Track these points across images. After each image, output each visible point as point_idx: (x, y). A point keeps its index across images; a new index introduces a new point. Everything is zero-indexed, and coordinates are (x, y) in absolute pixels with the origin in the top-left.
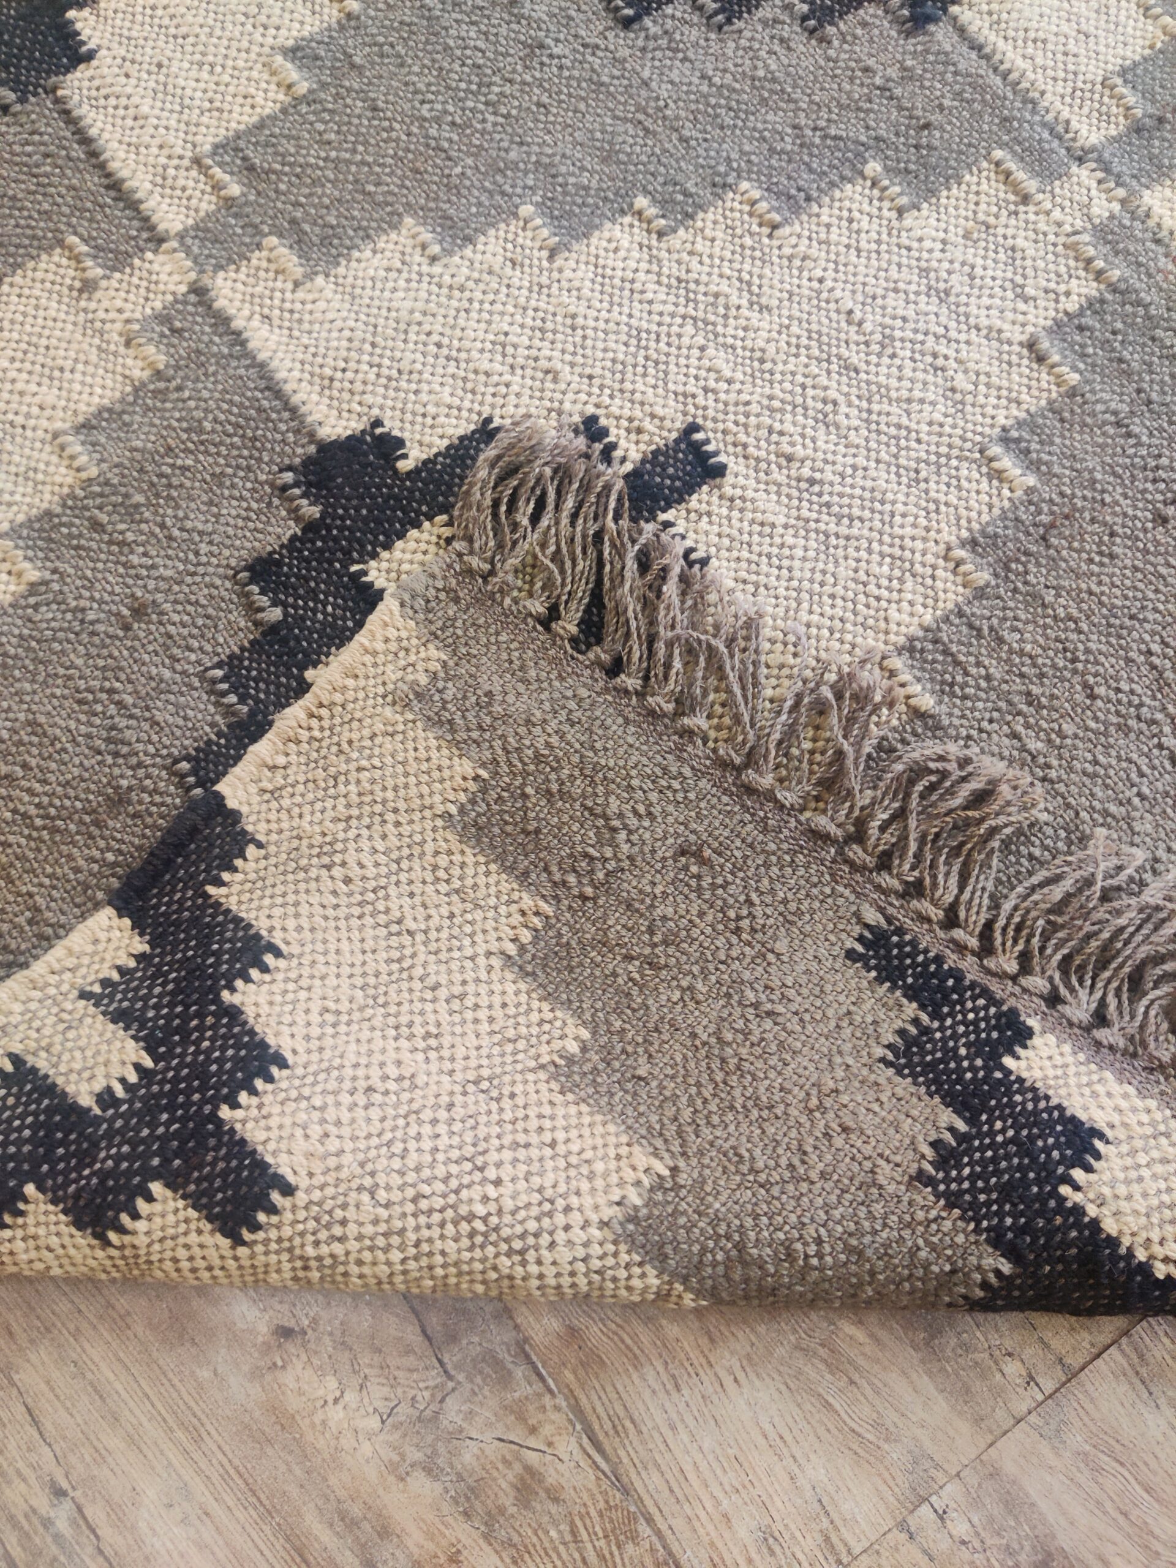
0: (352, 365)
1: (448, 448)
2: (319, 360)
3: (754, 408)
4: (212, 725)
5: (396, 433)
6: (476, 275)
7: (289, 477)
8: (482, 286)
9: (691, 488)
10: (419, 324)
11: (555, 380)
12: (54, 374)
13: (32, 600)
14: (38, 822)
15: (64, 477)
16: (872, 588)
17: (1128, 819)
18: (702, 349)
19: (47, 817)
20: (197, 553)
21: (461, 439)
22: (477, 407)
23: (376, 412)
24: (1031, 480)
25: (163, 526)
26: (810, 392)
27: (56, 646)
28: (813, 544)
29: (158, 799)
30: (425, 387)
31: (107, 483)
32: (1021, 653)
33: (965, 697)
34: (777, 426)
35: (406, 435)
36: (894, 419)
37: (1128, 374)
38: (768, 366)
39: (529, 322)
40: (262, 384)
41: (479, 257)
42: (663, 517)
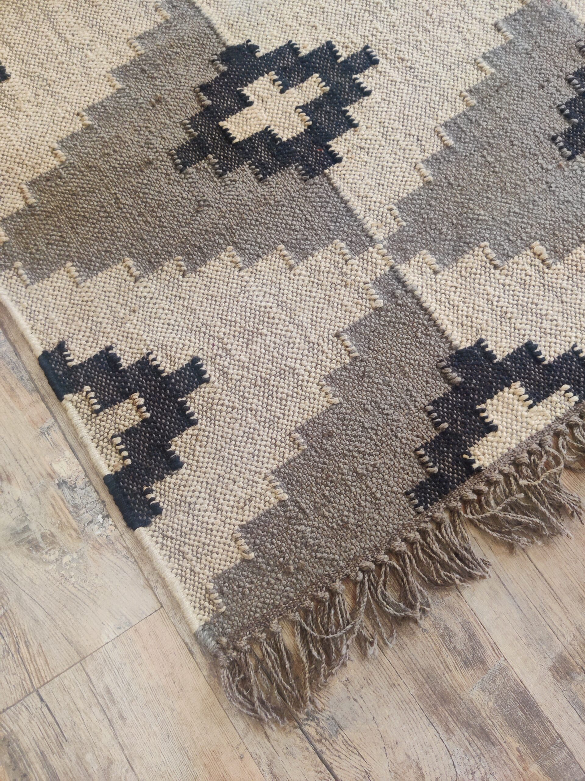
0: (240, 20)
1: (275, 50)
2: (228, 18)
3: (390, 42)
4: (184, 139)
5: (256, 44)
7: (215, 57)
9: (366, 68)
10: (266, 7)
11: (316, 29)
12: (128, 19)
13: (118, 95)
14: (119, 169)
15: (132, 53)
16: (432, 105)
17: (524, 186)
18: (371, 21)
19: (122, 168)
20: (180, 82)
21: (280, 47)
22: (286, 37)
23: (248, 37)
24: (493, 70)
25: (168, 72)
26: (411, 38)
27: (127, 111)
28: (410, 89)
29: (163, 163)
30: (267, 30)
31: (148, 56)
32: (487, 129)
33: (465, 143)
34: (399, 48)
35: (259, 45)
36: (442, 48)
37: (532, 37)
38: (396, 28)
39: (307, 9)
40: (207, 25)
42: (354, 76)
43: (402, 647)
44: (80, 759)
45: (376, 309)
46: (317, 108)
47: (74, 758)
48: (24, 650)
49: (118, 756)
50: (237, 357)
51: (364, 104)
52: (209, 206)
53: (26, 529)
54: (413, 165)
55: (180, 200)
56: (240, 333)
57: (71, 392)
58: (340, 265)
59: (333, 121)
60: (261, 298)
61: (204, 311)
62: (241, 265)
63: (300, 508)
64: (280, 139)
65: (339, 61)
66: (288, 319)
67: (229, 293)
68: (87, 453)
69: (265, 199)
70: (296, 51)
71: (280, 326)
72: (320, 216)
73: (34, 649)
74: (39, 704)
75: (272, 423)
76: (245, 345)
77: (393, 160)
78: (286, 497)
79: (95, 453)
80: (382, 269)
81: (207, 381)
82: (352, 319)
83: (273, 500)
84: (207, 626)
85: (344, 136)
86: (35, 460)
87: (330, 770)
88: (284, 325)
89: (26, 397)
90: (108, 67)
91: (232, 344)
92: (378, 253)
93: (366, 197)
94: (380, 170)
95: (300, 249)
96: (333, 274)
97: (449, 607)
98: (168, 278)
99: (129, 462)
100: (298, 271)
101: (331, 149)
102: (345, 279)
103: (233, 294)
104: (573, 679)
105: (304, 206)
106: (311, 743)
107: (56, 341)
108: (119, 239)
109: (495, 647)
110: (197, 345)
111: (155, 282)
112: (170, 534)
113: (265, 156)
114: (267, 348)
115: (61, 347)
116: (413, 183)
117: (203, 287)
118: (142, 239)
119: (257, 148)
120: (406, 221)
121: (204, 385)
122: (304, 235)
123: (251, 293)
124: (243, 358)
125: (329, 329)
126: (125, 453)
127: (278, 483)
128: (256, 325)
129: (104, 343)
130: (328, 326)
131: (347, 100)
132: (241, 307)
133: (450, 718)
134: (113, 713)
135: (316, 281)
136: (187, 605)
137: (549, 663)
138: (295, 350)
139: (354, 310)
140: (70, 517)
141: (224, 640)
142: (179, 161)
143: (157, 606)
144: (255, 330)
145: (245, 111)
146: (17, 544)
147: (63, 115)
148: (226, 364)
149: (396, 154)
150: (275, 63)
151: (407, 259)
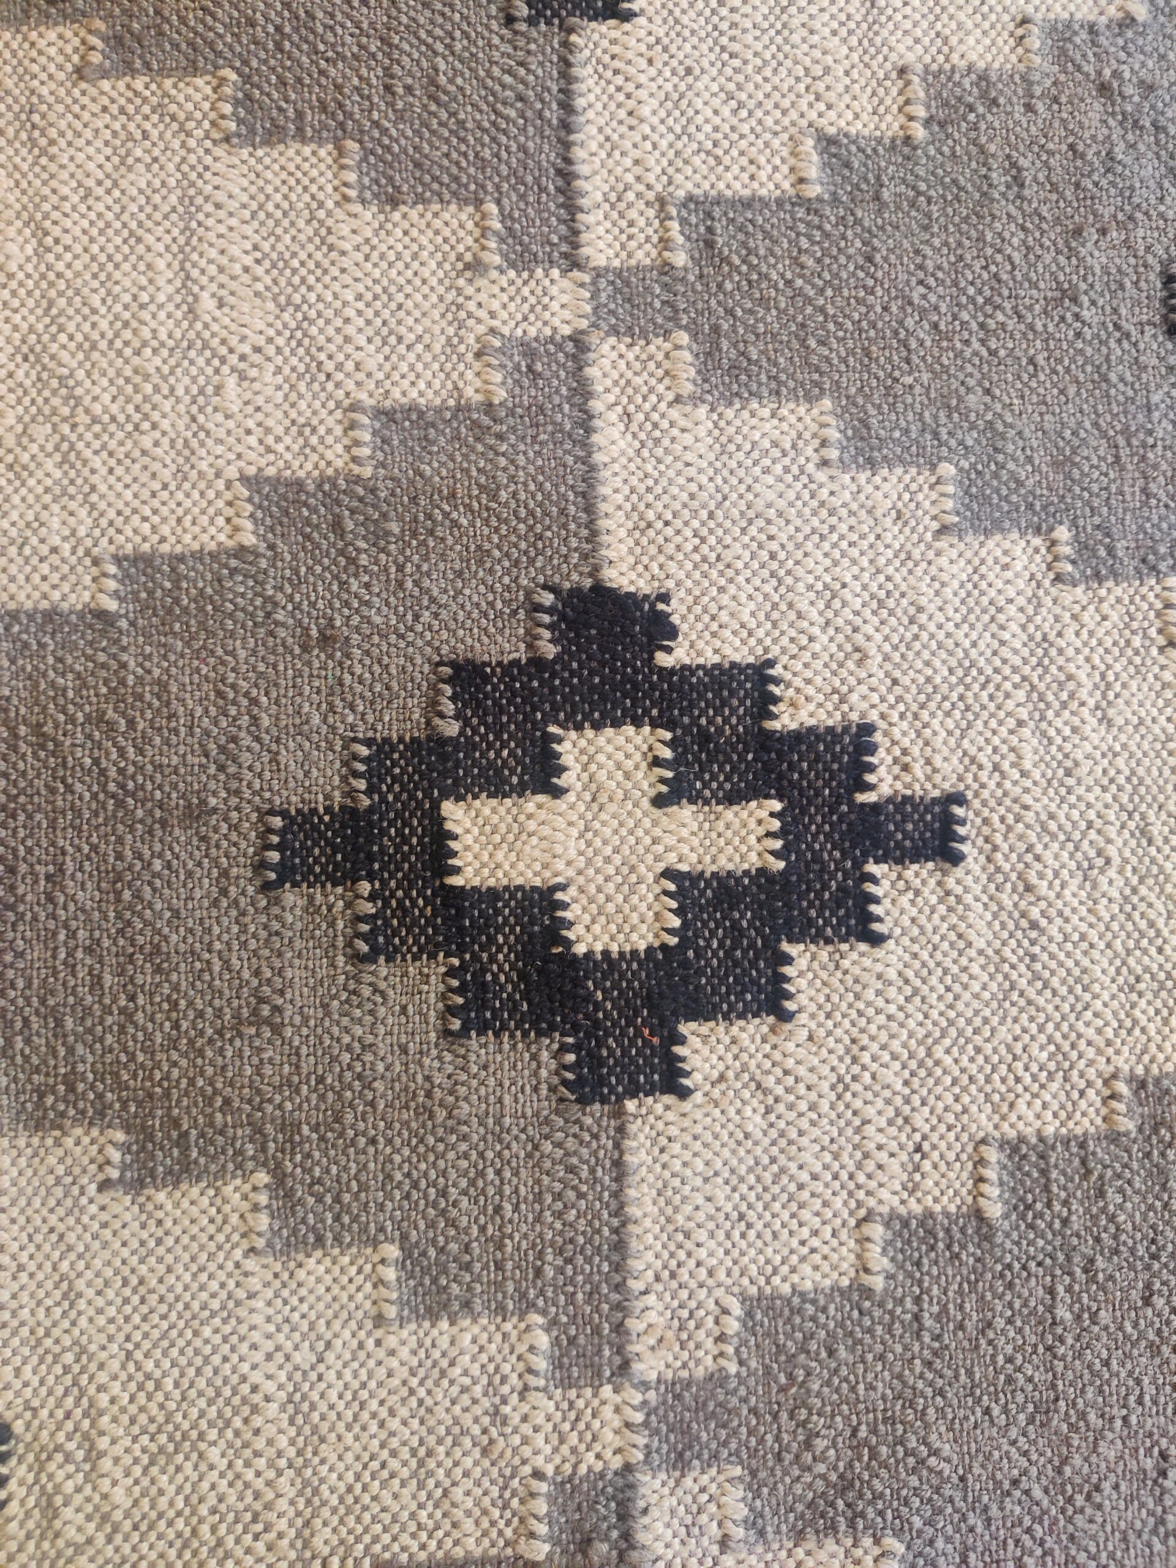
0: (678, 523)
1: (715, 666)
2: (650, 498)
3: (1030, 817)
4: (327, 797)
5: (675, 619)
6: (854, 506)
7: (548, 599)
8: (853, 521)
9: (917, 855)
10: (769, 522)
11: (860, 663)
12: (390, 339)
13: (233, 563)
14: (112, 787)
15: (336, 457)
16: (1019, 1066)
17: (1099, 1435)
18: (1020, 723)
19: (122, 786)
20: (417, 617)
21: (733, 665)
22: (768, 641)
23: (670, 584)
25: (400, 568)
26: (1092, 834)
27: (229, 624)
28: (994, 987)
29: (234, 836)
30: (732, 589)
31: (373, 491)
32: (1112, 1219)
33: (1031, 1226)
34: (1039, 849)
35: (684, 627)
36: (1152, 914)
38: (1070, 781)
39: (874, 587)
40: (582, 487)
41: (870, 489)
42: (872, 868)
45: (521, 1557)
46: (716, 903)
50: (105, 1485)
51: (846, 963)
52: (277, 1030)
54: (862, 1212)
55: (217, 967)
56: (152, 1420)
58: (505, 1389)
59: (736, 964)
60: (258, 1357)
61: (100, 1311)
62: (260, 1243)
64: (568, 943)
65: (861, 798)
66: (292, 1452)
67: (187, 1297)
69: (429, 1095)
70: (764, 704)
71: (261, 1463)
72: (538, 1219)
76: (145, 1459)
77: (818, 1168)
80: (602, 1457)
82: (449, 1543)
85: (735, 1030)
88: (271, 1464)
90: (255, 462)
91: (114, 1442)
92: (617, 1410)
93: (687, 1235)
94: (768, 1178)
95: (435, 1281)
96: (475, 1401)
98: (60, 1170)
100: (392, 1341)
101: (678, 1050)
102: (494, 1432)
103: (196, 1305)
105: (516, 1173)
110: (28, 1392)
111: (23, 1162)
113: (503, 965)
114: (194, 1499)
116: (826, 1267)
117: (135, 1244)
118: (59, 1023)
119: (499, 929)
120: (741, 1363)
122: (467, 1249)
123: (243, 1329)
124: (119, 1495)
125: (376, 1539)
128: (203, 1424)
130: (378, 1528)
131: (811, 922)
132: (197, 1352)
135: (422, 1392)
138: (260, 1547)
139: (468, 1525)
142: (274, 856)
144: (194, 1434)
145: (533, 803)
147: (56, 541)
148: (69, 1487)
149: (836, 1157)
150: (692, 706)
151: (679, 1462)
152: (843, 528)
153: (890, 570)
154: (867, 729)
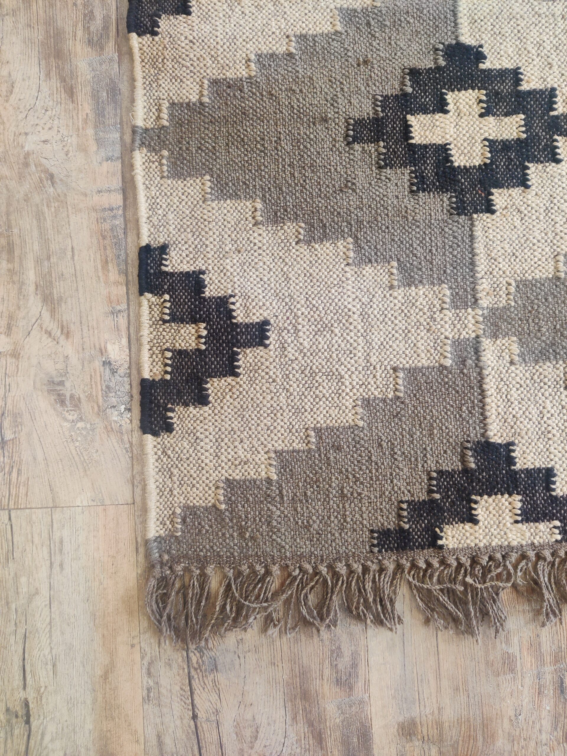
0: (486, 20)
1: (500, 69)
2: (476, 11)
4: (368, 114)
5: (486, 53)
6: (547, 13)
7: (441, 47)
8: (547, 19)
10: (517, 19)
11: (550, 68)
13: (333, 37)
14: (295, 111)
19: (299, 111)
20: (395, 54)
21: (506, 69)
22: (518, 61)
23: (483, 42)
25: (390, 38)
27: (333, 57)
29: (337, 127)
30: (505, 43)
31: (380, 11)
35: (488, 56)
39: (554, 42)
40: (452, 8)
41: (553, 7)
42: (556, 137)
43: (296, 641)
44: (16, 577)
45: (441, 365)
46: (503, 150)
47: (12, 574)
48: (14, 474)
49: (45, 591)
50: (301, 340)
51: (548, 170)
52: (354, 190)
53: (61, 383)
54: (556, 253)
55: (333, 170)
56: (315, 320)
57: (152, 292)
58: (435, 309)
59: (510, 170)
60: (350, 300)
61: (297, 284)
62: (350, 261)
63: (281, 492)
64: (452, 162)
65: (552, 113)
66: (362, 331)
67: (326, 280)
68: (139, 350)
69: (406, 212)
70: (518, 81)
71: (352, 334)
72: (444, 254)
73: (23, 478)
74: (7, 521)
75: (298, 411)
76: (314, 333)
77: (540, 238)
78: (275, 477)
79: (145, 355)
80: (468, 333)
81: (266, 346)
82: (416, 361)
83: (263, 473)
84: (159, 539)
85: (510, 191)
86: (96, 332)
87: (192, 693)
88: (355, 335)
89: (114, 275)
90: (340, 3)
91: (303, 327)
92: (473, 317)
93: (495, 260)
94: (523, 241)
95: (409, 274)
96: (424, 314)
97: (351, 634)
98: (283, 237)
99: (168, 377)
100: (395, 294)
101: (491, 197)
102: (431, 324)
103: (329, 283)
104: (411, 740)
105: (436, 238)
106: (189, 667)
107: (162, 240)
108: (262, 177)
109: (367, 683)
110: (274, 311)
111: (270, 235)
112: (169, 452)
113: (429, 170)
114: (330, 346)
115: (163, 249)
116: (544, 271)
117: (308, 262)
118: (281, 189)
119: (427, 158)
120: (515, 302)
121: (261, 348)
122: (420, 263)
123: (345, 291)
124: (305, 343)
125: (391, 360)
126: (169, 369)
127: (275, 463)
128: (333, 322)
129: (200, 265)
130: (392, 356)
131: (535, 156)
132: (330, 298)
133: (301, 712)
134: (57, 559)
135: (406, 311)
136: (153, 515)
137: (401, 719)
138: (353, 361)
139: (423, 355)
140: (100, 393)
141: (166, 557)
142: (351, 133)
143: (130, 501)
144: (329, 325)
145: (437, 116)
146: (49, 391)
147: (274, 30)
148: (289, 341)
149: (546, 234)
150: (492, 83)
151: (495, 336)
152: (543, 21)
153: (560, 36)
154: (553, 90)
